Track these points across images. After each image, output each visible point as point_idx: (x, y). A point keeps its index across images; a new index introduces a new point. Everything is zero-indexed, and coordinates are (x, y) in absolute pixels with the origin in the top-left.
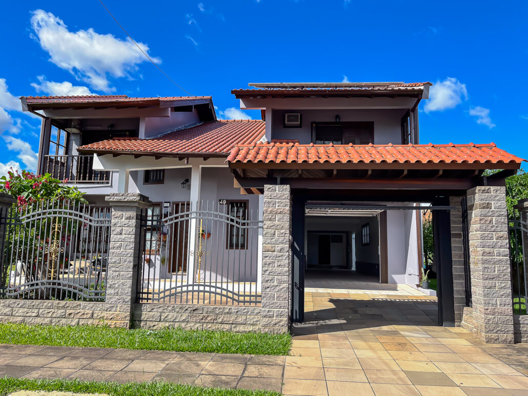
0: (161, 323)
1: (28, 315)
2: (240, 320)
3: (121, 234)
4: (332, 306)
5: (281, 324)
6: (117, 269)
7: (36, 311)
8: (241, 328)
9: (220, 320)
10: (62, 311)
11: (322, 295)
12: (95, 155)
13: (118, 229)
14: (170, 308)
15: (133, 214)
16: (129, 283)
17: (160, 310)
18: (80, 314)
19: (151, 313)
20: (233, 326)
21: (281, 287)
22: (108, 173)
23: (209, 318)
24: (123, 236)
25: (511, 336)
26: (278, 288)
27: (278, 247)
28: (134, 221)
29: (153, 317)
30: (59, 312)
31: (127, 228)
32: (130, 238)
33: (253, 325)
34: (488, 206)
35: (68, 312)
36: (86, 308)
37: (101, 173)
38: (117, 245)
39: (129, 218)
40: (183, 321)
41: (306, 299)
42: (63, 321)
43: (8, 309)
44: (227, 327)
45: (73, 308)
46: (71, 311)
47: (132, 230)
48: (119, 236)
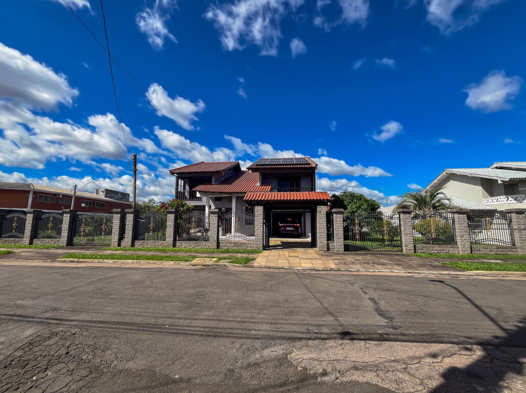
0: (226, 247)
4: (281, 243)
5: (260, 247)
8: (249, 248)
11: (278, 240)
12: (197, 192)
13: (213, 220)
14: (228, 243)
15: (217, 215)
16: (216, 235)
20: (247, 248)
21: (261, 236)
22: (201, 198)
24: (214, 222)
25: (326, 249)
26: (259, 237)
27: (260, 225)
28: (217, 217)
29: (223, 245)
30: (196, 244)
32: (216, 223)
33: (253, 247)
34: (321, 212)
35: (198, 244)
36: (203, 243)
37: (199, 197)
38: (212, 224)
39: (215, 216)
40: (232, 247)
41: (270, 241)
42: (197, 247)
43: (180, 244)
44: (245, 248)
45: (200, 243)
47: (217, 220)
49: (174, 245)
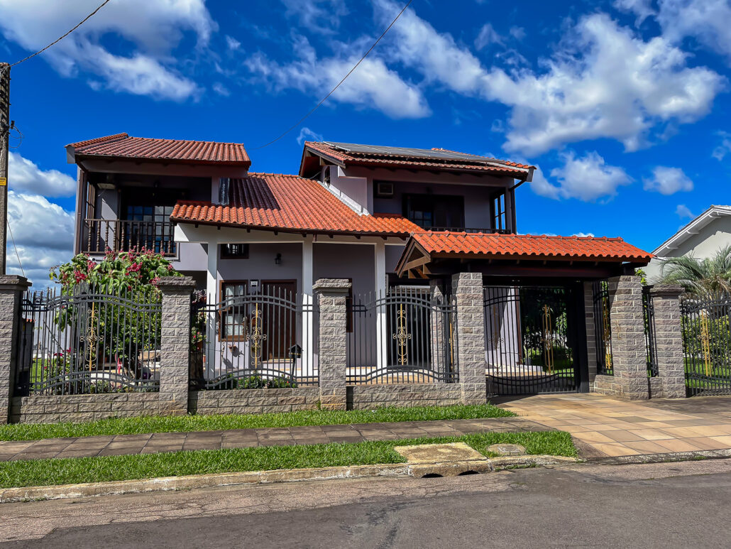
0: (373, 404)
1: (236, 405)
2: (444, 395)
3: (332, 319)
5: (481, 396)
6: (331, 354)
7: (245, 400)
8: (445, 403)
9: (427, 397)
10: (273, 398)
13: (329, 315)
14: (380, 389)
15: (342, 299)
17: (371, 391)
18: (292, 400)
19: (363, 395)
20: (438, 401)
21: (480, 364)
23: (417, 396)
24: (335, 322)
26: (477, 365)
27: (475, 329)
28: (344, 306)
29: (365, 397)
30: (271, 399)
31: (339, 314)
32: (342, 324)
33: (455, 399)
34: (629, 292)
35: (280, 398)
38: (329, 330)
39: (339, 304)
40: (394, 400)
42: (276, 408)
43: (213, 401)
44: (434, 402)
45: (285, 395)
46: (283, 398)
47: (344, 315)
48: (331, 322)
49: (192, 408)
